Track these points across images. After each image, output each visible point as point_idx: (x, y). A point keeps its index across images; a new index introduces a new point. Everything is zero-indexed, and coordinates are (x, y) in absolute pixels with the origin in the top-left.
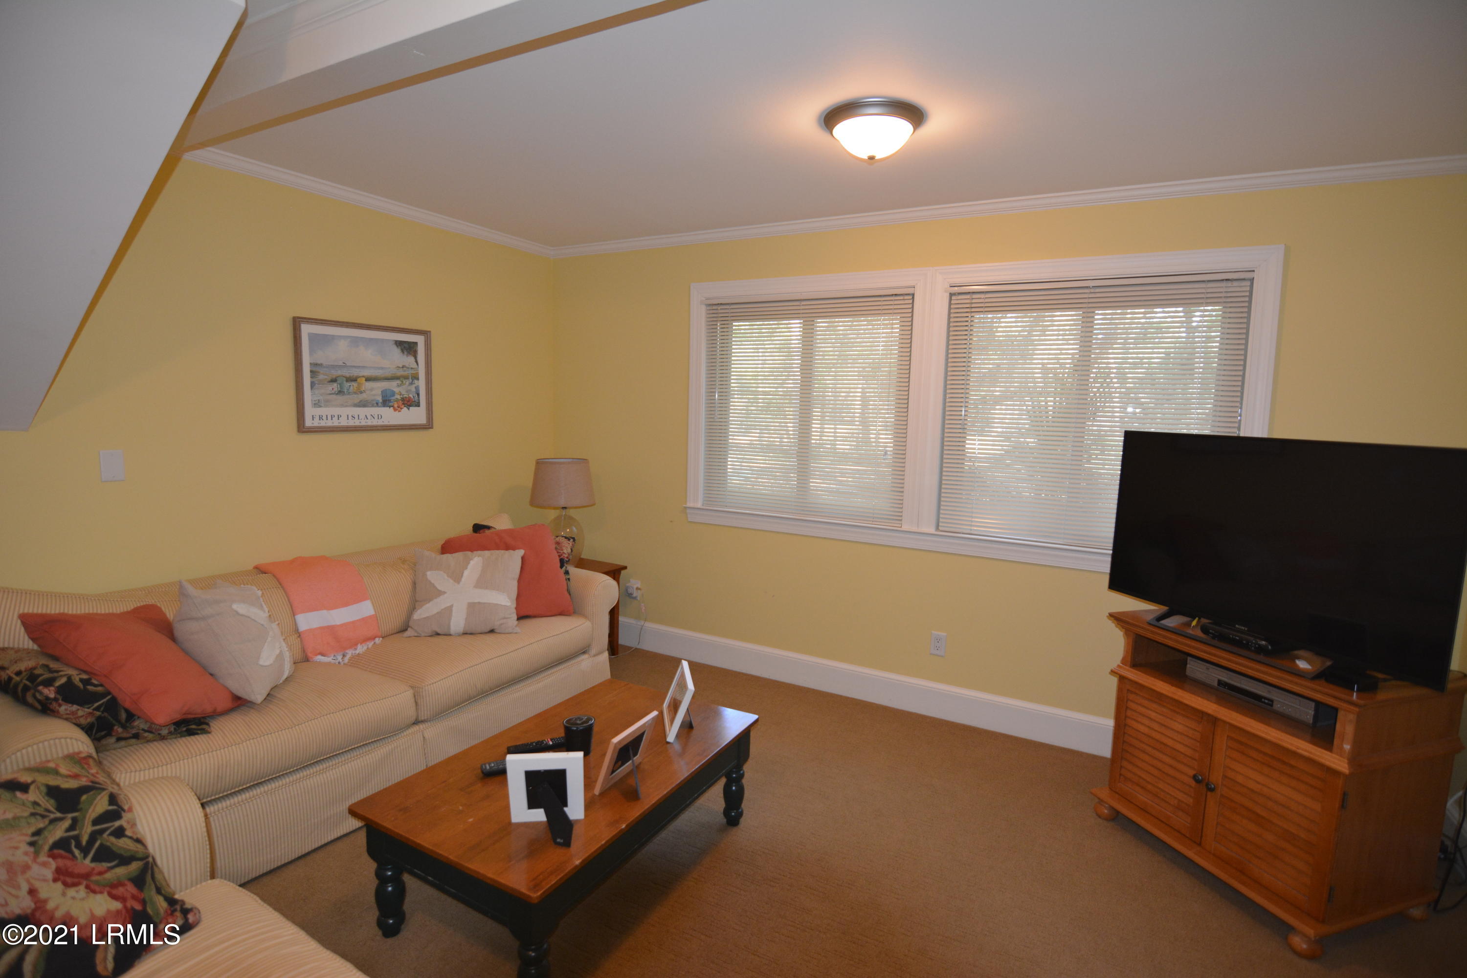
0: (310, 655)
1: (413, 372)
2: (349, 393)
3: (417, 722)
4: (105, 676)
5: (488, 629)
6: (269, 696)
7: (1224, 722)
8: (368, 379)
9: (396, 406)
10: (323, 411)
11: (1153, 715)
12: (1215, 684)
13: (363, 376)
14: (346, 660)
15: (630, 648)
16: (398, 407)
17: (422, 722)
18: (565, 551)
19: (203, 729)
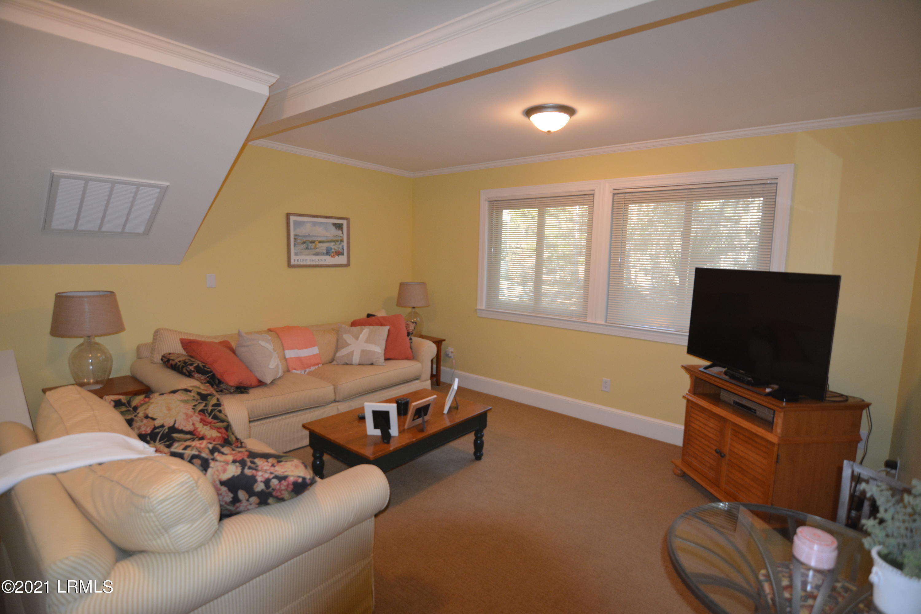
0: (290, 369)
1: (341, 238)
2: (311, 249)
3: (335, 401)
4: (211, 365)
5: (370, 363)
6: (272, 383)
7: (730, 421)
8: (320, 242)
9: (332, 255)
10: (299, 257)
11: (701, 419)
12: (732, 403)
13: (317, 241)
14: (306, 373)
15: (447, 383)
16: (334, 255)
17: (338, 401)
18: (411, 328)
19: (246, 391)
